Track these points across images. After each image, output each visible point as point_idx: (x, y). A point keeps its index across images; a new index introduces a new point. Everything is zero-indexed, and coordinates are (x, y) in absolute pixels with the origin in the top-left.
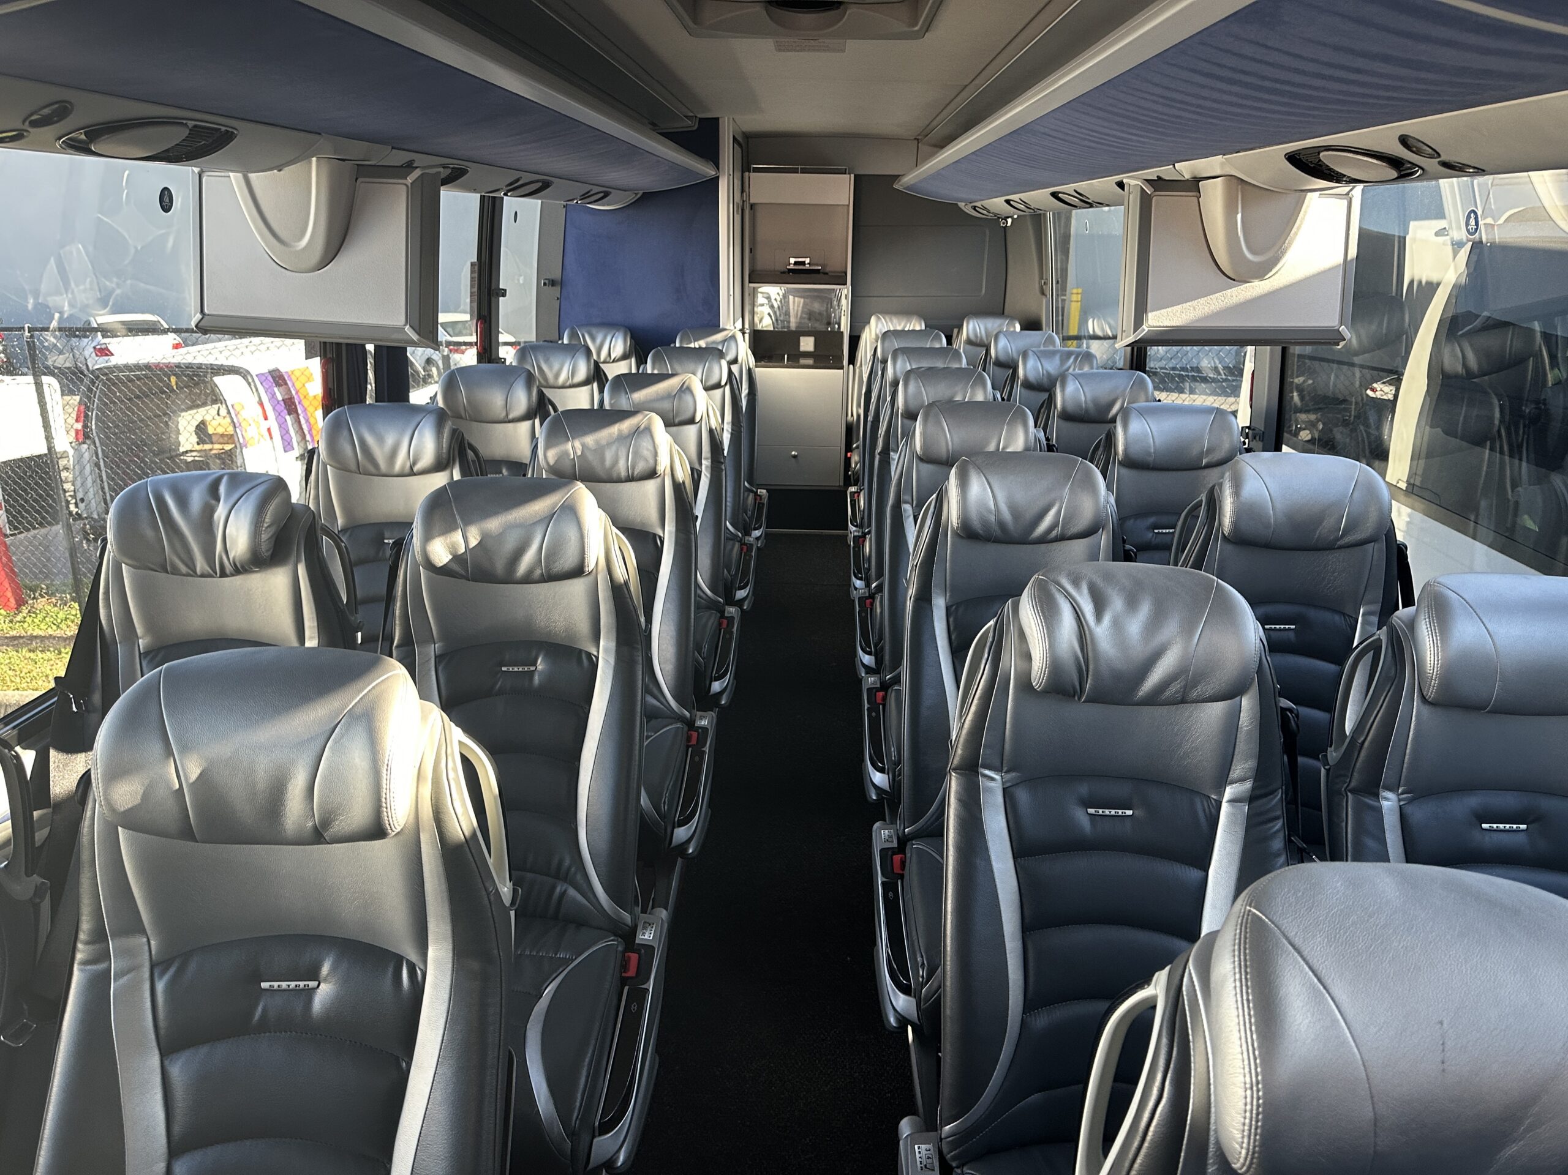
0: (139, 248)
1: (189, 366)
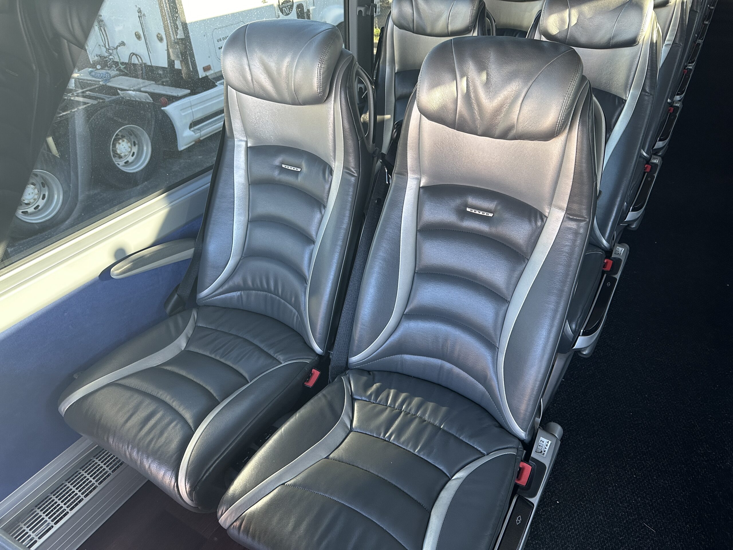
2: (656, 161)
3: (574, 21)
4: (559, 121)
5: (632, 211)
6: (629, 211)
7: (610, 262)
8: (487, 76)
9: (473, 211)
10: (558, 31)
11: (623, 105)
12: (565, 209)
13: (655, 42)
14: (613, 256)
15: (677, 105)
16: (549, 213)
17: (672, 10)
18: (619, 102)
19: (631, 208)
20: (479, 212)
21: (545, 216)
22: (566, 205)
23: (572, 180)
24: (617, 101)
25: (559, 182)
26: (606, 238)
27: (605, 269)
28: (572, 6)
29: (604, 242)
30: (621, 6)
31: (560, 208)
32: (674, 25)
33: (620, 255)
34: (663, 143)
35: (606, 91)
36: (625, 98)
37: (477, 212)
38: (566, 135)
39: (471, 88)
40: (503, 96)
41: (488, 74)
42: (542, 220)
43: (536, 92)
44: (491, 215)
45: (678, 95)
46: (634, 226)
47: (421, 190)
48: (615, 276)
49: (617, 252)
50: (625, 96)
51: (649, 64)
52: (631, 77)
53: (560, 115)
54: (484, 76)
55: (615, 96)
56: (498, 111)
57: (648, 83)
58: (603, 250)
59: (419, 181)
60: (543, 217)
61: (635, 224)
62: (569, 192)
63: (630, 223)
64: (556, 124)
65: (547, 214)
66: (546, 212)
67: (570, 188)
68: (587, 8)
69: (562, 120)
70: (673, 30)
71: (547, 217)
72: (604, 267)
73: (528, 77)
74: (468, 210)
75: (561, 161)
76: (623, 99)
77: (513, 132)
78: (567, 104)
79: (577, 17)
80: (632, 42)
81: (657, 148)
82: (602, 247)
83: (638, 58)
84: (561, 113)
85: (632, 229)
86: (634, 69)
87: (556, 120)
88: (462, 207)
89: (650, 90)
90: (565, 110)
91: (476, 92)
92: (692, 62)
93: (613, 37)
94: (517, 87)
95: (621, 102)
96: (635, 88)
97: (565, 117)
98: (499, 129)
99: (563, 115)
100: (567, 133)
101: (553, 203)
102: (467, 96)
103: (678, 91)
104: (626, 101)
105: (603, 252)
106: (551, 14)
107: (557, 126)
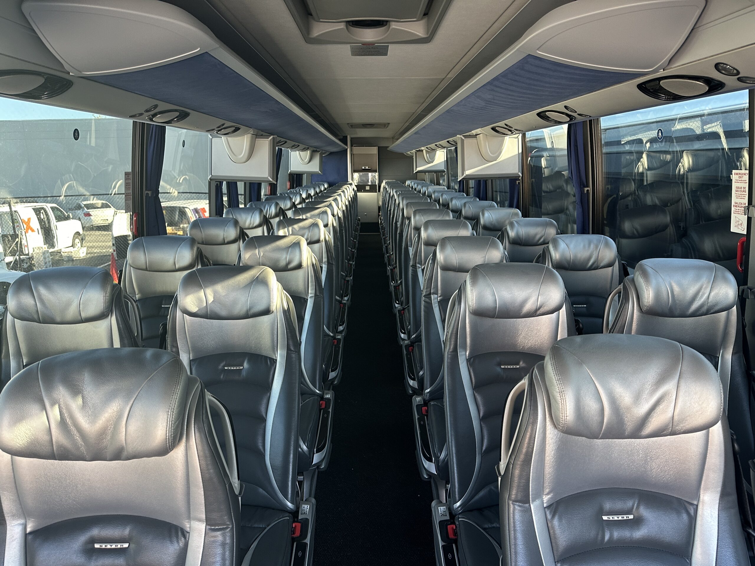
0: (95, 175)
1: (170, 207)
2: (328, 396)
3: (211, 299)
4: (167, 437)
5: (317, 453)
6: (314, 454)
7: (299, 525)
8: (83, 399)
9: (104, 547)
10: (198, 309)
11: (275, 364)
12: (205, 521)
13: (286, 309)
14: (300, 517)
15: (339, 337)
16: (190, 528)
17: (307, 270)
18: (270, 362)
19: (315, 450)
20: (111, 546)
21: (188, 532)
22: (204, 516)
23: (202, 489)
24: (269, 363)
25: (191, 492)
26: (289, 499)
27: (295, 536)
28: (206, 287)
29: (289, 504)
30: (249, 283)
31: (200, 520)
32: (312, 282)
33: (306, 514)
34: (335, 373)
35: (257, 353)
36: (275, 358)
37: (109, 546)
38: (185, 444)
39: (66, 415)
40: (104, 419)
41: (83, 398)
42: (185, 537)
43: (138, 410)
44: (126, 545)
45: (340, 325)
46: (323, 467)
47: (30, 537)
48: (305, 541)
49: (304, 511)
50: (275, 356)
51: (287, 327)
52: (275, 339)
53: (168, 432)
54: (80, 400)
55: (266, 358)
56: (103, 433)
57: (291, 343)
58: (290, 513)
59: (24, 526)
60: (185, 533)
61: (323, 464)
62: (203, 502)
63: (318, 465)
64: (165, 440)
65: (188, 530)
66: (187, 526)
67: (203, 497)
68: (220, 287)
69: (171, 435)
70: (312, 285)
71: (189, 533)
72: (293, 534)
73: (128, 394)
74: (97, 546)
75: (187, 471)
76: (273, 359)
77: (125, 454)
78: (172, 419)
79: (213, 295)
80: (267, 312)
81: (331, 378)
82: (289, 510)
83: (277, 323)
84: (168, 429)
85: (322, 470)
86: (276, 333)
87: (164, 437)
88: (90, 546)
89: (294, 349)
90: (171, 425)
91: (72, 417)
92: (347, 296)
93: (250, 309)
94: (118, 408)
95: (272, 362)
96: (281, 349)
97: (173, 432)
98: (110, 451)
99: (171, 430)
100: (185, 442)
101: (191, 516)
102: (63, 423)
103: (340, 323)
104: (276, 360)
105: (290, 515)
106: (187, 295)
107: (167, 442)
